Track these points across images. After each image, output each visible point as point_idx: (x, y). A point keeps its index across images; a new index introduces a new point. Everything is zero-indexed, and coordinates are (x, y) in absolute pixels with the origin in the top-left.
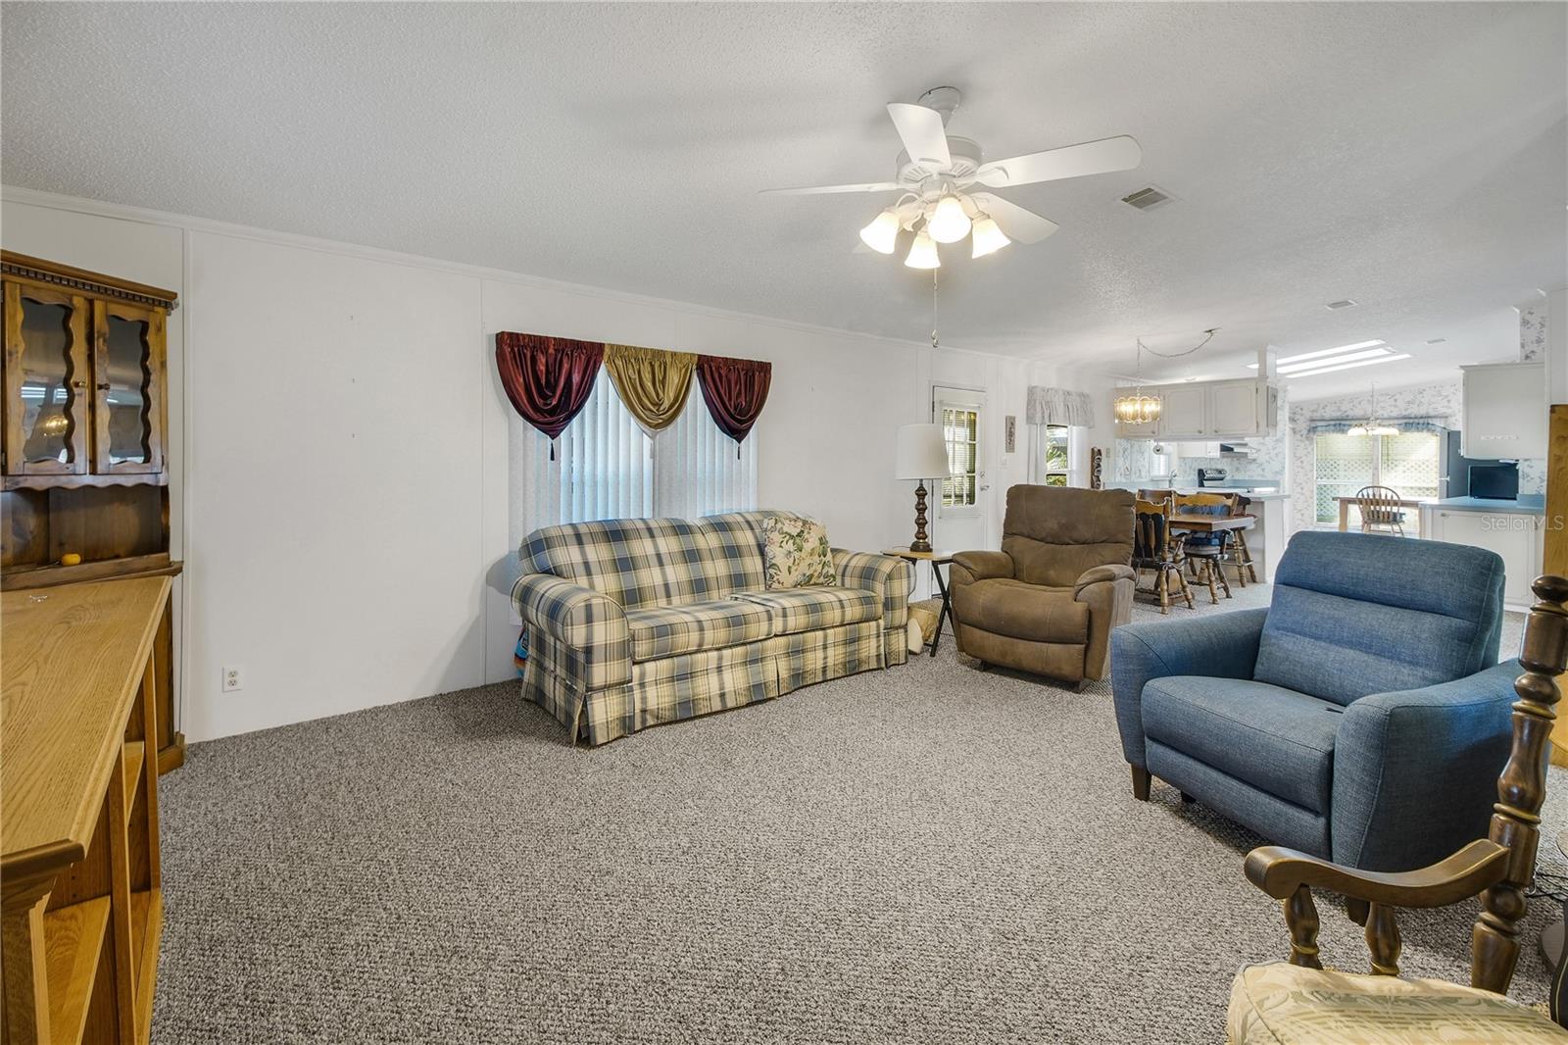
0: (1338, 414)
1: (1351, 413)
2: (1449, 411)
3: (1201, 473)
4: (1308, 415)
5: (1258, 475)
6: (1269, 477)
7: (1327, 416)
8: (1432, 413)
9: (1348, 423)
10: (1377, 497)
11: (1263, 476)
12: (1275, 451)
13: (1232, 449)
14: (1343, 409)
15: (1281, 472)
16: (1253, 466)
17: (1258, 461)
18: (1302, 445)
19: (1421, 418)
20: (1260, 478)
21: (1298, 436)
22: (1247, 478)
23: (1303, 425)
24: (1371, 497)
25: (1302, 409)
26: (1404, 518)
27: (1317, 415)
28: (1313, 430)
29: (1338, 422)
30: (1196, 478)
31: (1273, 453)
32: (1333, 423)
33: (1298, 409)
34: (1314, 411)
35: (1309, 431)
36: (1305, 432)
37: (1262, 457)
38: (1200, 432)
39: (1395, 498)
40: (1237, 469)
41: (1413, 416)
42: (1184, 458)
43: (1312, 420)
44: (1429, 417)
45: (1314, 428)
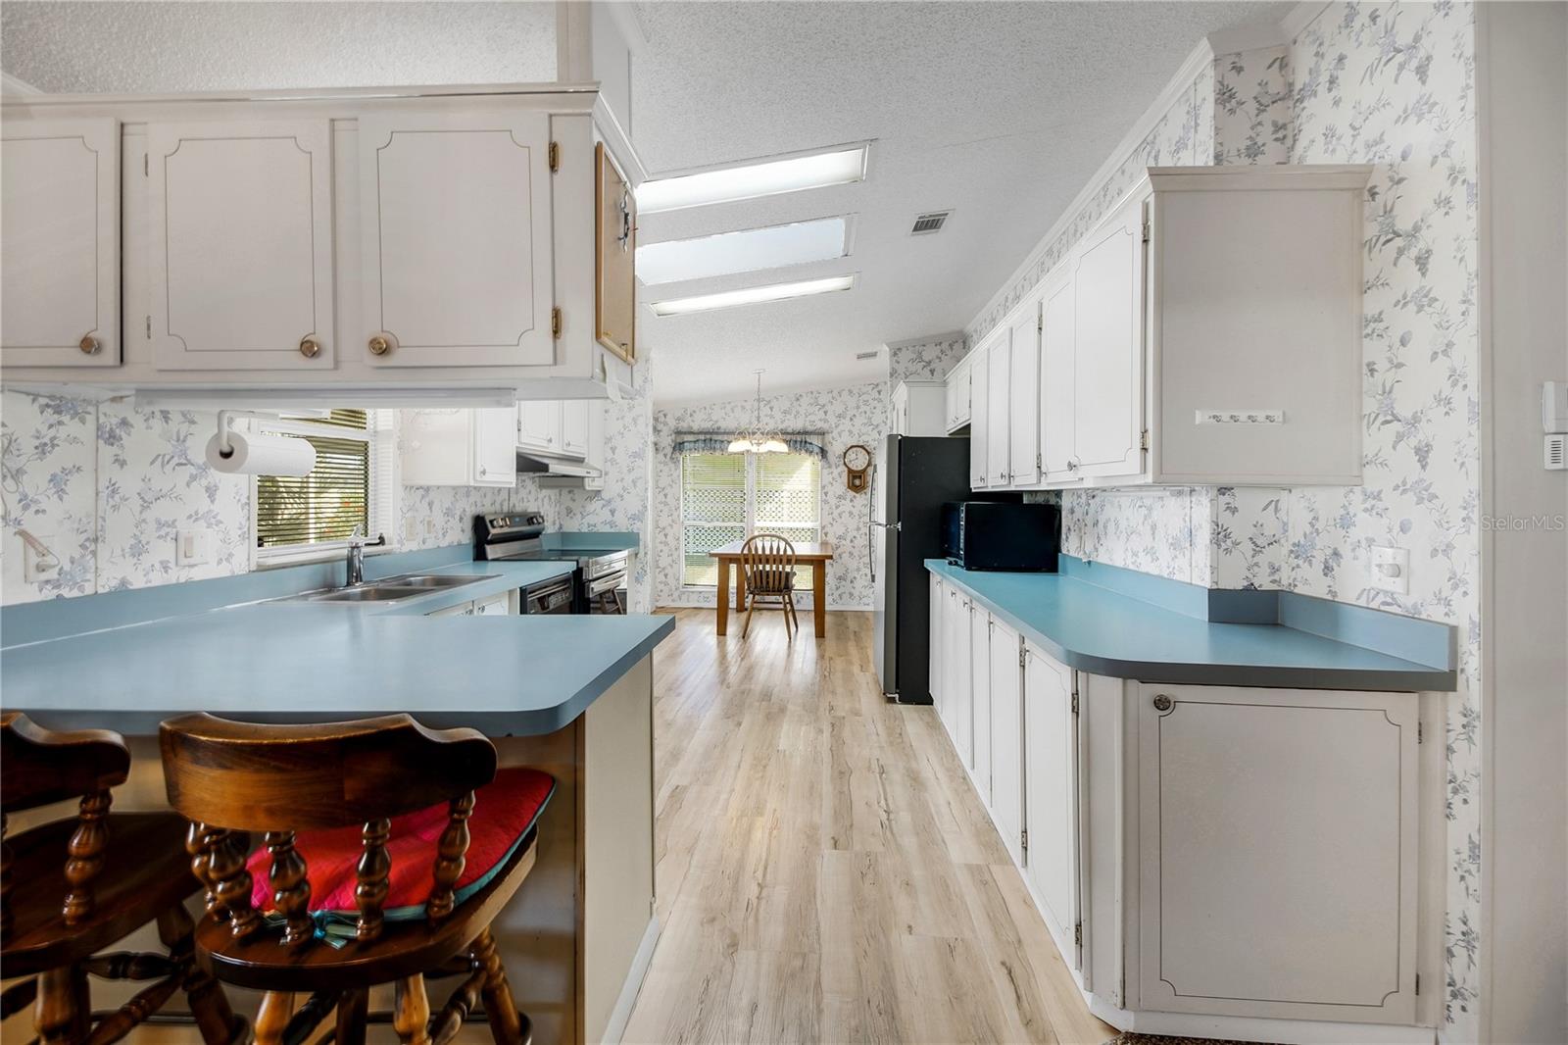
0: (707, 425)
1: (724, 425)
2: (825, 426)
3: (480, 524)
4: (672, 424)
5: (605, 523)
6: (623, 525)
7: (695, 428)
8: (810, 428)
9: (720, 437)
10: (768, 552)
11: (612, 524)
12: (633, 476)
13: (544, 468)
14: (714, 418)
15: (638, 517)
16: (596, 505)
17: (603, 495)
18: (666, 469)
19: (799, 433)
20: (607, 529)
21: (661, 456)
22: (585, 530)
23: (667, 441)
24: (760, 552)
25: (665, 416)
26: (795, 580)
27: (684, 426)
28: (679, 447)
29: (708, 436)
30: (466, 537)
31: (629, 478)
32: (702, 437)
33: (661, 415)
34: (678, 419)
35: (674, 448)
36: (669, 450)
37: (611, 489)
38: (309, 349)
39: (789, 552)
40: (569, 511)
41: (790, 430)
42: (427, 489)
43: (678, 433)
44: (806, 433)
45: (680, 444)
